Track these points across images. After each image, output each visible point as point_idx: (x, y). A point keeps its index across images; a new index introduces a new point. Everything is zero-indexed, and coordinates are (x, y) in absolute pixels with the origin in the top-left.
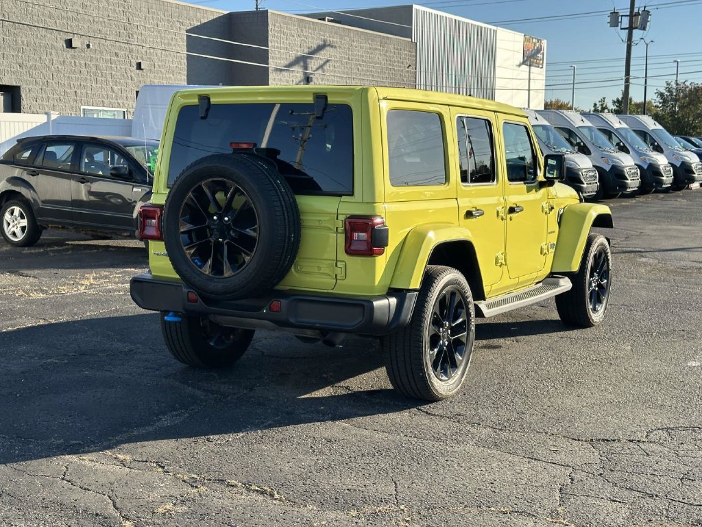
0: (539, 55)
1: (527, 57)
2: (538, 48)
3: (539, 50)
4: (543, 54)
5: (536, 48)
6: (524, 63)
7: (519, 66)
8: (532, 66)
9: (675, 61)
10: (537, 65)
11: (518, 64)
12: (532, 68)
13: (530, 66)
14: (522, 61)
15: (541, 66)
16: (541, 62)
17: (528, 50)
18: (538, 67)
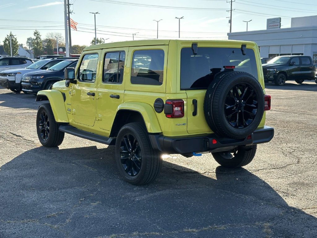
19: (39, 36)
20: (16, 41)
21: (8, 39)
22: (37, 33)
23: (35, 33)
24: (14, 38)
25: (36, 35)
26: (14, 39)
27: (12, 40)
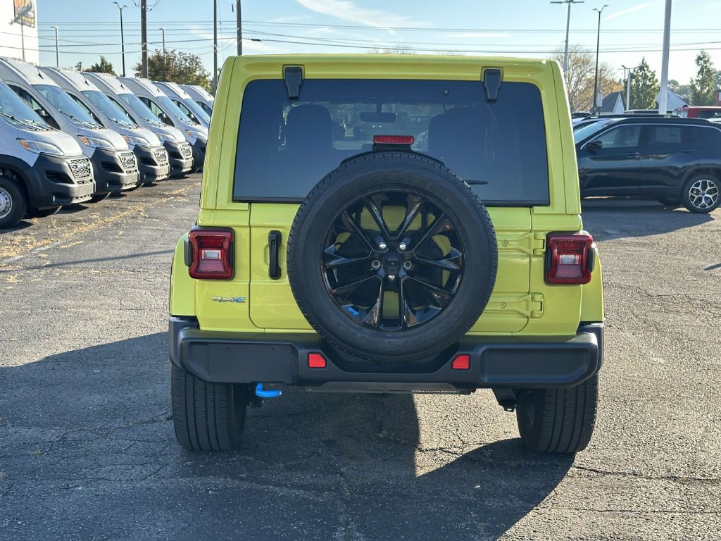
0: (29, 13)
1: (19, 14)
2: (28, 5)
3: (29, 8)
4: (34, 12)
5: (26, 5)
6: (16, 21)
7: (11, 23)
8: (25, 24)
9: (161, 29)
10: (29, 24)
11: (10, 21)
12: (24, 26)
13: (22, 24)
14: (13, 19)
15: (33, 25)
16: (33, 21)
17: (19, 6)
18: (30, 26)
19: (708, 65)
20: (653, 78)
21: (635, 74)
22: (704, 57)
23: (699, 58)
24: (650, 72)
25: (701, 62)
26: (649, 74)
27: (645, 77)
